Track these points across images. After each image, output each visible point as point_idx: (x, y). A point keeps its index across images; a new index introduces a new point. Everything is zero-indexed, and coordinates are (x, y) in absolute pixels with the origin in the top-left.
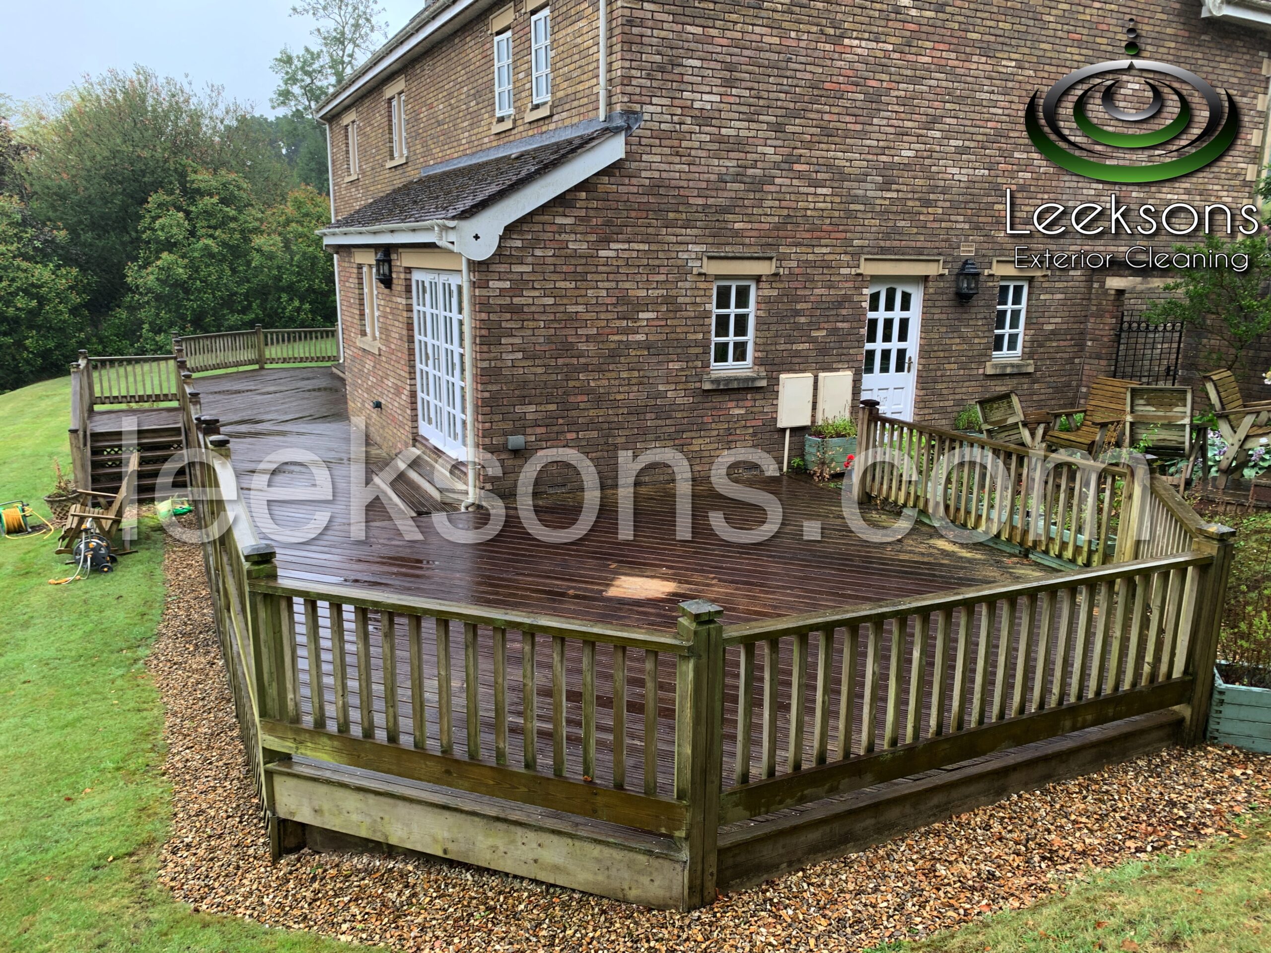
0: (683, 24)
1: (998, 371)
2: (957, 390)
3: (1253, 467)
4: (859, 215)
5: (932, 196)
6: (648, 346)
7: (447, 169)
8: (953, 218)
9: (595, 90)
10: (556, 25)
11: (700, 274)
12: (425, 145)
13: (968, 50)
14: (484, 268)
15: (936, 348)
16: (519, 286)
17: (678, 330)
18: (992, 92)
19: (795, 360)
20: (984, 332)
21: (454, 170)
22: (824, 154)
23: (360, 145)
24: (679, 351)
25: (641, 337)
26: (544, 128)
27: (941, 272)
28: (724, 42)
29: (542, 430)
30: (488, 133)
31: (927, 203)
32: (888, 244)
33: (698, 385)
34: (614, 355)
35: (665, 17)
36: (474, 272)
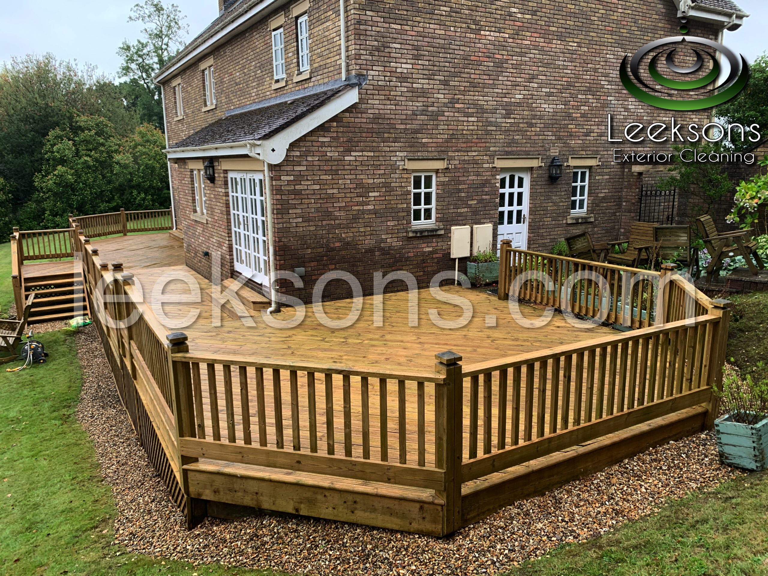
0: (389, 23)
1: (574, 221)
2: (552, 233)
3: (724, 270)
4: (493, 133)
5: (534, 121)
6: (375, 212)
7: (243, 111)
8: (546, 133)
9: (338, 63)
10: (311, 25)
11: (404, 169)
12: (227, 97)
13: (550, 37)
14: (278, 168)
15: (539, 209)
16: (299, 178)
17: (392, 202)
18: (565, 61)
19: (460, 218)
20: (565, 199)
21: (249, 112)
22: (472, 98)
23: (183, 99)
24: (393, 214)
25: (370, 207)
26: (306, 86)
27: (540, 165)
28: (414, 33)
29: (315, 264)
30: (270, 89)
31: (531, 125)
32: (510, 149)
33: (405, 234)
34: (355, 218)
35: (379, 19)
36: (272, 171)
